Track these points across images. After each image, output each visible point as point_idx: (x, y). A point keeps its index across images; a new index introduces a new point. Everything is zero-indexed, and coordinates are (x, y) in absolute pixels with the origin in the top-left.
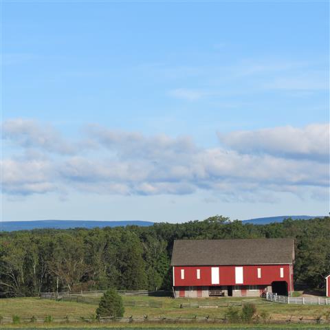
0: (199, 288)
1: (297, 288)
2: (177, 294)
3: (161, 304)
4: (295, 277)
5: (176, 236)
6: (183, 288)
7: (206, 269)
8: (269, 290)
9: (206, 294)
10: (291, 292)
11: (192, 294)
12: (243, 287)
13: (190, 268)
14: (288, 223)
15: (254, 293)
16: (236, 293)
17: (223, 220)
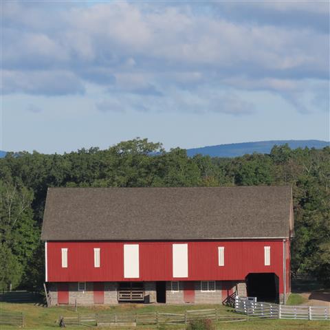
0: (98, 287)
1: (296, 287)
2: (53, 297)
3: (20, 318)
4: (293, 265)
5: (51, 180)
6: (64, 287)
7: (113, 248)
8: (241, 290)
9: (111, 297)
10: (286, 294)
11: (83, 298)
12: (188, 285)
13: (81, 245)
14: (281, 154)
15: (210, 297)
16: (174, 296)
17: (149, 147)
